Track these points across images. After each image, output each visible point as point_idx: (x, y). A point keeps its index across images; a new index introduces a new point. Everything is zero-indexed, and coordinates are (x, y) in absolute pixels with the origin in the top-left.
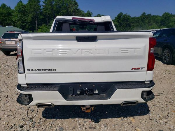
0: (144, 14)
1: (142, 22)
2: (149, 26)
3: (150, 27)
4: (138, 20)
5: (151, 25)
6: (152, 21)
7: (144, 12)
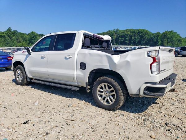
0: (9, 30)
1: (9, 38)
2: (17, 43)
3: (19, 44)
4: (4, 36)
5: (20, 42)
6: (20, 38)
7: (10, 28)
